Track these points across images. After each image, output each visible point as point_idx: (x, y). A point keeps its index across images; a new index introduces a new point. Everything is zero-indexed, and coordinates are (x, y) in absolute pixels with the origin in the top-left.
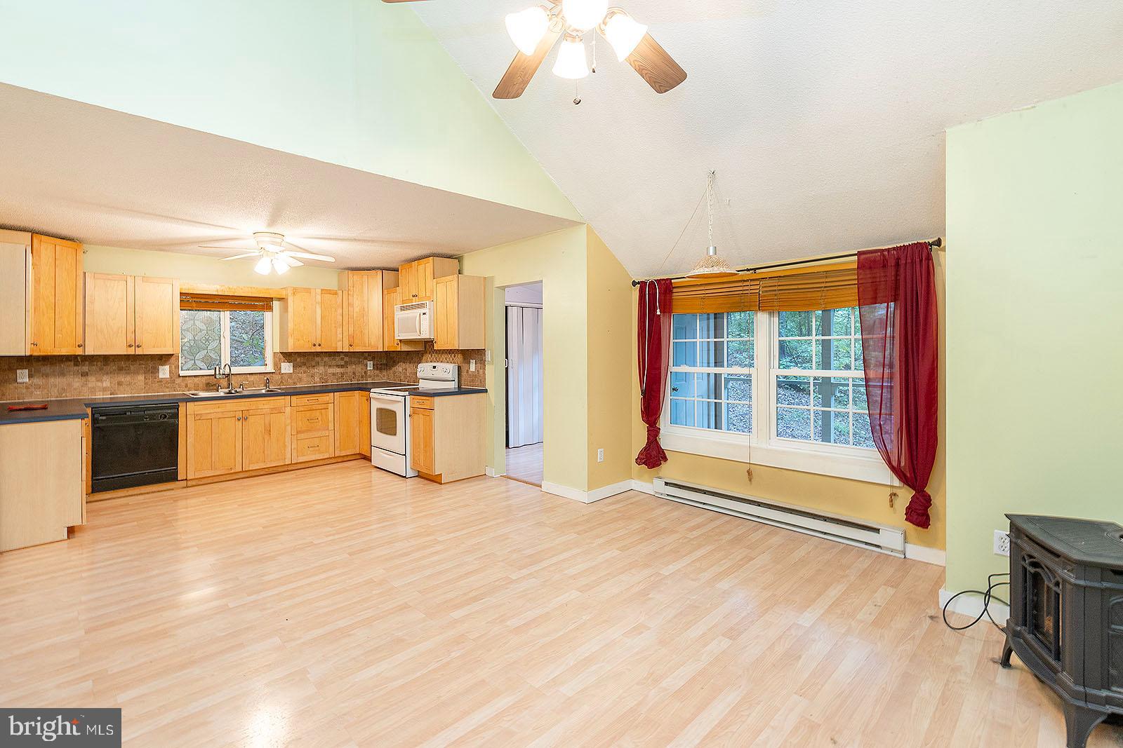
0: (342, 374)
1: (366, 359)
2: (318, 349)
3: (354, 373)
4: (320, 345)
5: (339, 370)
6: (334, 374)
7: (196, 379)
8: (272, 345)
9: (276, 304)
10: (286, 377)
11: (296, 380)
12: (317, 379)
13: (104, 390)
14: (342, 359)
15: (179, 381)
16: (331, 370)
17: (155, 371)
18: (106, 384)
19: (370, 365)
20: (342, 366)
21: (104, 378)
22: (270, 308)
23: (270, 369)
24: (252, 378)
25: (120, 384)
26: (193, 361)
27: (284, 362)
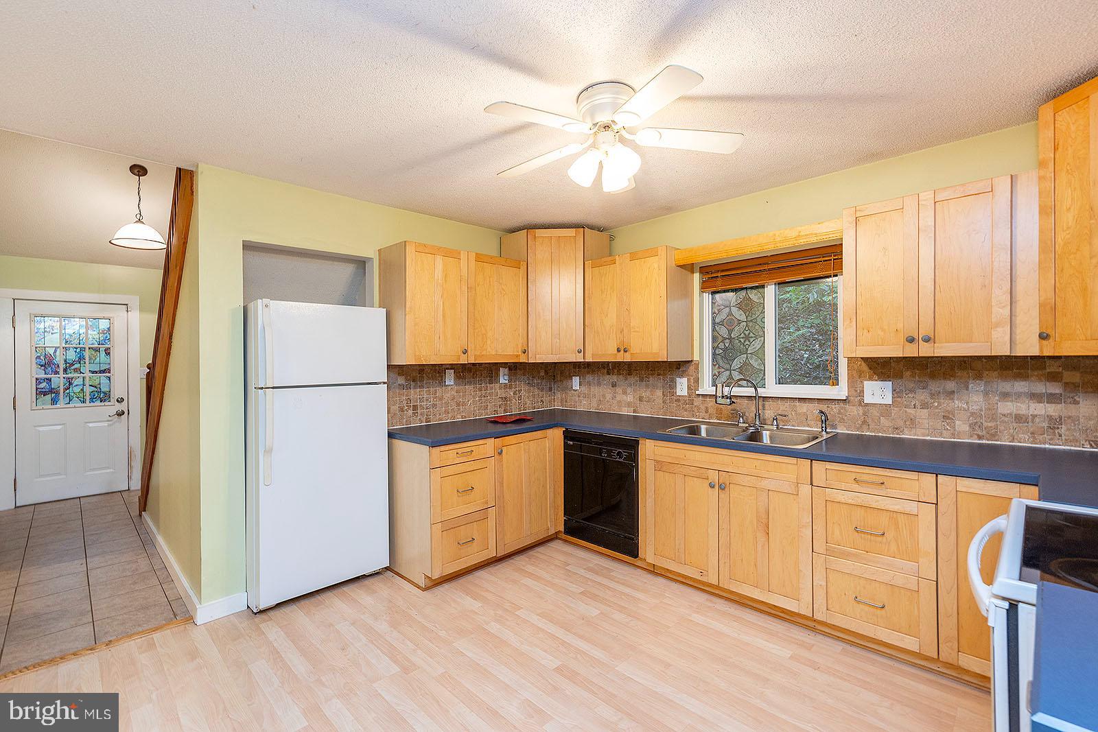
2: (926, 350)
4: (927, 340)
10: (875, 412)
11: (900, 423)
13: (629, 405)
15: (698, 401)
16: (1007, 407)
17: (673, 386)
18: (630, 398)
20: (1052, 398)
21: (629, 390)
22: (838, 268)
23: (840, 391)
26: (728, 373)
27: (871, 379)
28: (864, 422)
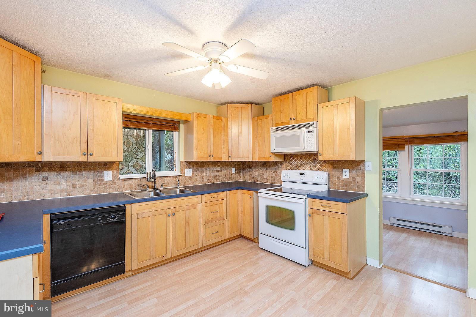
0: (219, 176)
1: (231, 166)
2: (212, 159)
3: (225, 176)
4: (212, 156)
5: (217, 174)
6: (215, 176)
7: (131, 181)
8: (179, 156)
9: (181, 126)
10: (187, 178)
11: (193, 181)
12: (206, 180)
13: (62, 191)
14: (219, 166)
15: (118, 183)
16: (213, 174)
17: (101, 176)
18: (63, 187)
19: (234, 170)
20: (219, 171)
21: (62, 181)
22: (178, 129)
23: (177, 172)
24: (167, 180)
25: (74, 186)
26: (127, 167)
27: (187, 168)
28: (185, 182)
